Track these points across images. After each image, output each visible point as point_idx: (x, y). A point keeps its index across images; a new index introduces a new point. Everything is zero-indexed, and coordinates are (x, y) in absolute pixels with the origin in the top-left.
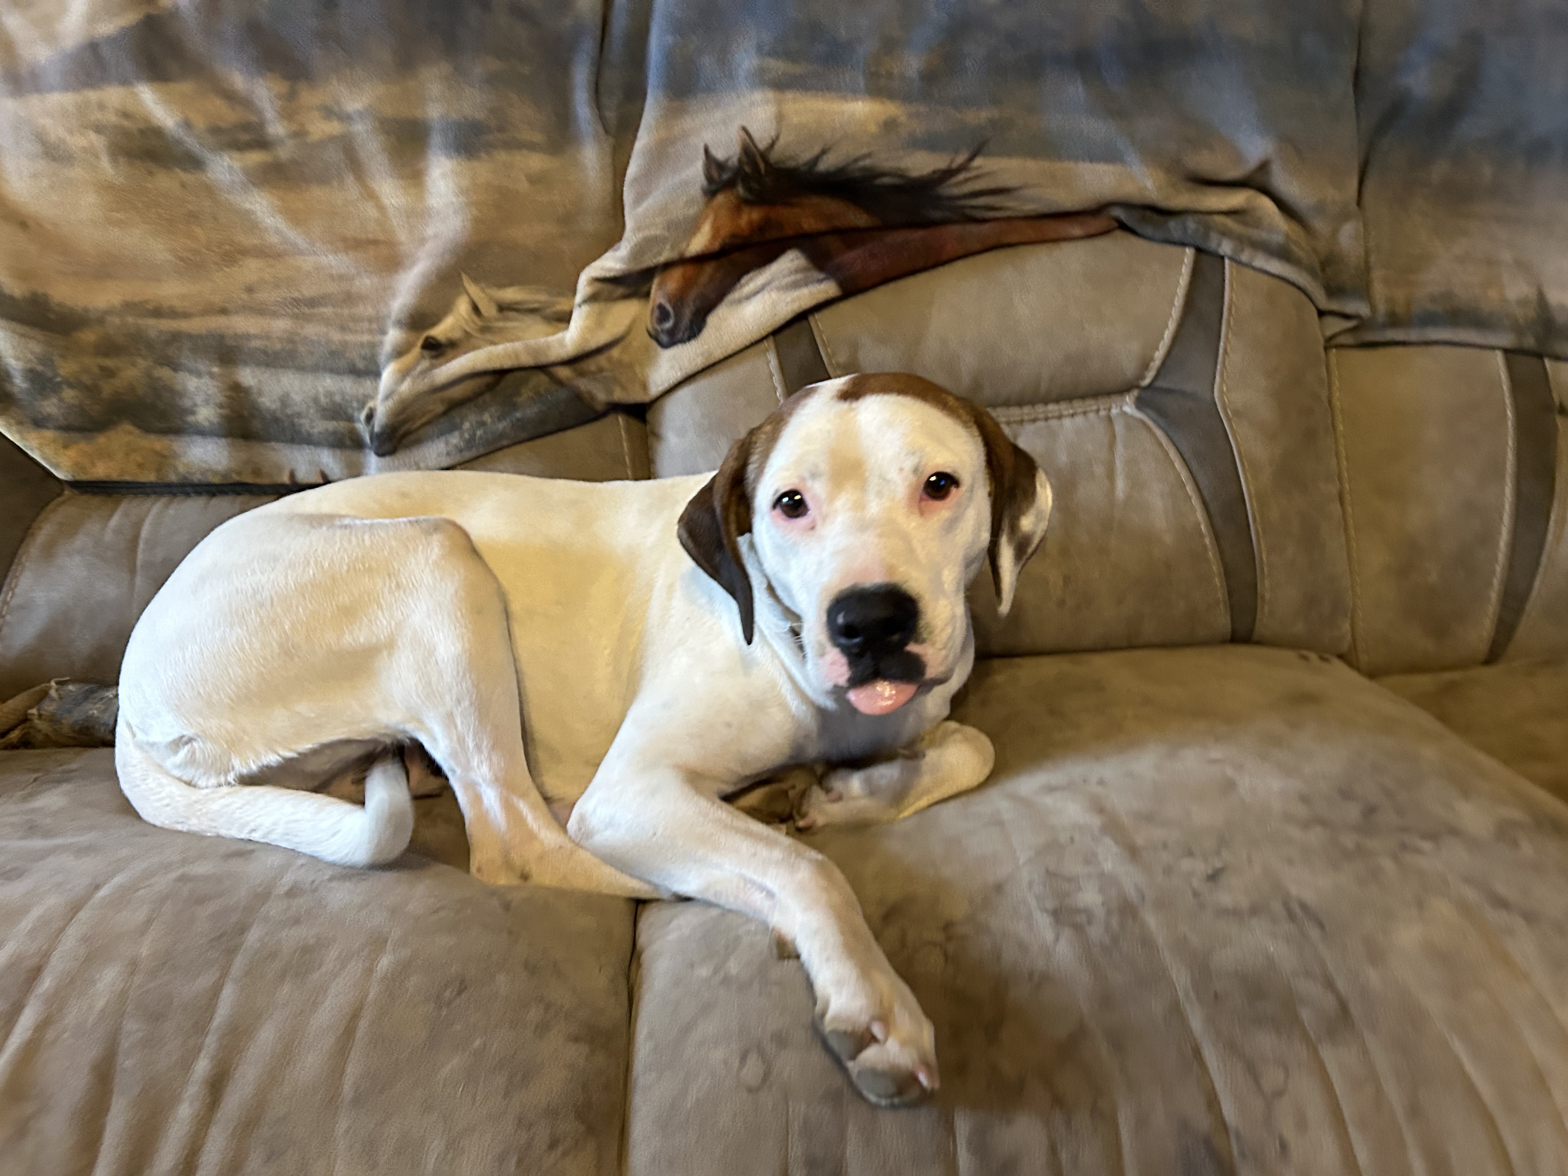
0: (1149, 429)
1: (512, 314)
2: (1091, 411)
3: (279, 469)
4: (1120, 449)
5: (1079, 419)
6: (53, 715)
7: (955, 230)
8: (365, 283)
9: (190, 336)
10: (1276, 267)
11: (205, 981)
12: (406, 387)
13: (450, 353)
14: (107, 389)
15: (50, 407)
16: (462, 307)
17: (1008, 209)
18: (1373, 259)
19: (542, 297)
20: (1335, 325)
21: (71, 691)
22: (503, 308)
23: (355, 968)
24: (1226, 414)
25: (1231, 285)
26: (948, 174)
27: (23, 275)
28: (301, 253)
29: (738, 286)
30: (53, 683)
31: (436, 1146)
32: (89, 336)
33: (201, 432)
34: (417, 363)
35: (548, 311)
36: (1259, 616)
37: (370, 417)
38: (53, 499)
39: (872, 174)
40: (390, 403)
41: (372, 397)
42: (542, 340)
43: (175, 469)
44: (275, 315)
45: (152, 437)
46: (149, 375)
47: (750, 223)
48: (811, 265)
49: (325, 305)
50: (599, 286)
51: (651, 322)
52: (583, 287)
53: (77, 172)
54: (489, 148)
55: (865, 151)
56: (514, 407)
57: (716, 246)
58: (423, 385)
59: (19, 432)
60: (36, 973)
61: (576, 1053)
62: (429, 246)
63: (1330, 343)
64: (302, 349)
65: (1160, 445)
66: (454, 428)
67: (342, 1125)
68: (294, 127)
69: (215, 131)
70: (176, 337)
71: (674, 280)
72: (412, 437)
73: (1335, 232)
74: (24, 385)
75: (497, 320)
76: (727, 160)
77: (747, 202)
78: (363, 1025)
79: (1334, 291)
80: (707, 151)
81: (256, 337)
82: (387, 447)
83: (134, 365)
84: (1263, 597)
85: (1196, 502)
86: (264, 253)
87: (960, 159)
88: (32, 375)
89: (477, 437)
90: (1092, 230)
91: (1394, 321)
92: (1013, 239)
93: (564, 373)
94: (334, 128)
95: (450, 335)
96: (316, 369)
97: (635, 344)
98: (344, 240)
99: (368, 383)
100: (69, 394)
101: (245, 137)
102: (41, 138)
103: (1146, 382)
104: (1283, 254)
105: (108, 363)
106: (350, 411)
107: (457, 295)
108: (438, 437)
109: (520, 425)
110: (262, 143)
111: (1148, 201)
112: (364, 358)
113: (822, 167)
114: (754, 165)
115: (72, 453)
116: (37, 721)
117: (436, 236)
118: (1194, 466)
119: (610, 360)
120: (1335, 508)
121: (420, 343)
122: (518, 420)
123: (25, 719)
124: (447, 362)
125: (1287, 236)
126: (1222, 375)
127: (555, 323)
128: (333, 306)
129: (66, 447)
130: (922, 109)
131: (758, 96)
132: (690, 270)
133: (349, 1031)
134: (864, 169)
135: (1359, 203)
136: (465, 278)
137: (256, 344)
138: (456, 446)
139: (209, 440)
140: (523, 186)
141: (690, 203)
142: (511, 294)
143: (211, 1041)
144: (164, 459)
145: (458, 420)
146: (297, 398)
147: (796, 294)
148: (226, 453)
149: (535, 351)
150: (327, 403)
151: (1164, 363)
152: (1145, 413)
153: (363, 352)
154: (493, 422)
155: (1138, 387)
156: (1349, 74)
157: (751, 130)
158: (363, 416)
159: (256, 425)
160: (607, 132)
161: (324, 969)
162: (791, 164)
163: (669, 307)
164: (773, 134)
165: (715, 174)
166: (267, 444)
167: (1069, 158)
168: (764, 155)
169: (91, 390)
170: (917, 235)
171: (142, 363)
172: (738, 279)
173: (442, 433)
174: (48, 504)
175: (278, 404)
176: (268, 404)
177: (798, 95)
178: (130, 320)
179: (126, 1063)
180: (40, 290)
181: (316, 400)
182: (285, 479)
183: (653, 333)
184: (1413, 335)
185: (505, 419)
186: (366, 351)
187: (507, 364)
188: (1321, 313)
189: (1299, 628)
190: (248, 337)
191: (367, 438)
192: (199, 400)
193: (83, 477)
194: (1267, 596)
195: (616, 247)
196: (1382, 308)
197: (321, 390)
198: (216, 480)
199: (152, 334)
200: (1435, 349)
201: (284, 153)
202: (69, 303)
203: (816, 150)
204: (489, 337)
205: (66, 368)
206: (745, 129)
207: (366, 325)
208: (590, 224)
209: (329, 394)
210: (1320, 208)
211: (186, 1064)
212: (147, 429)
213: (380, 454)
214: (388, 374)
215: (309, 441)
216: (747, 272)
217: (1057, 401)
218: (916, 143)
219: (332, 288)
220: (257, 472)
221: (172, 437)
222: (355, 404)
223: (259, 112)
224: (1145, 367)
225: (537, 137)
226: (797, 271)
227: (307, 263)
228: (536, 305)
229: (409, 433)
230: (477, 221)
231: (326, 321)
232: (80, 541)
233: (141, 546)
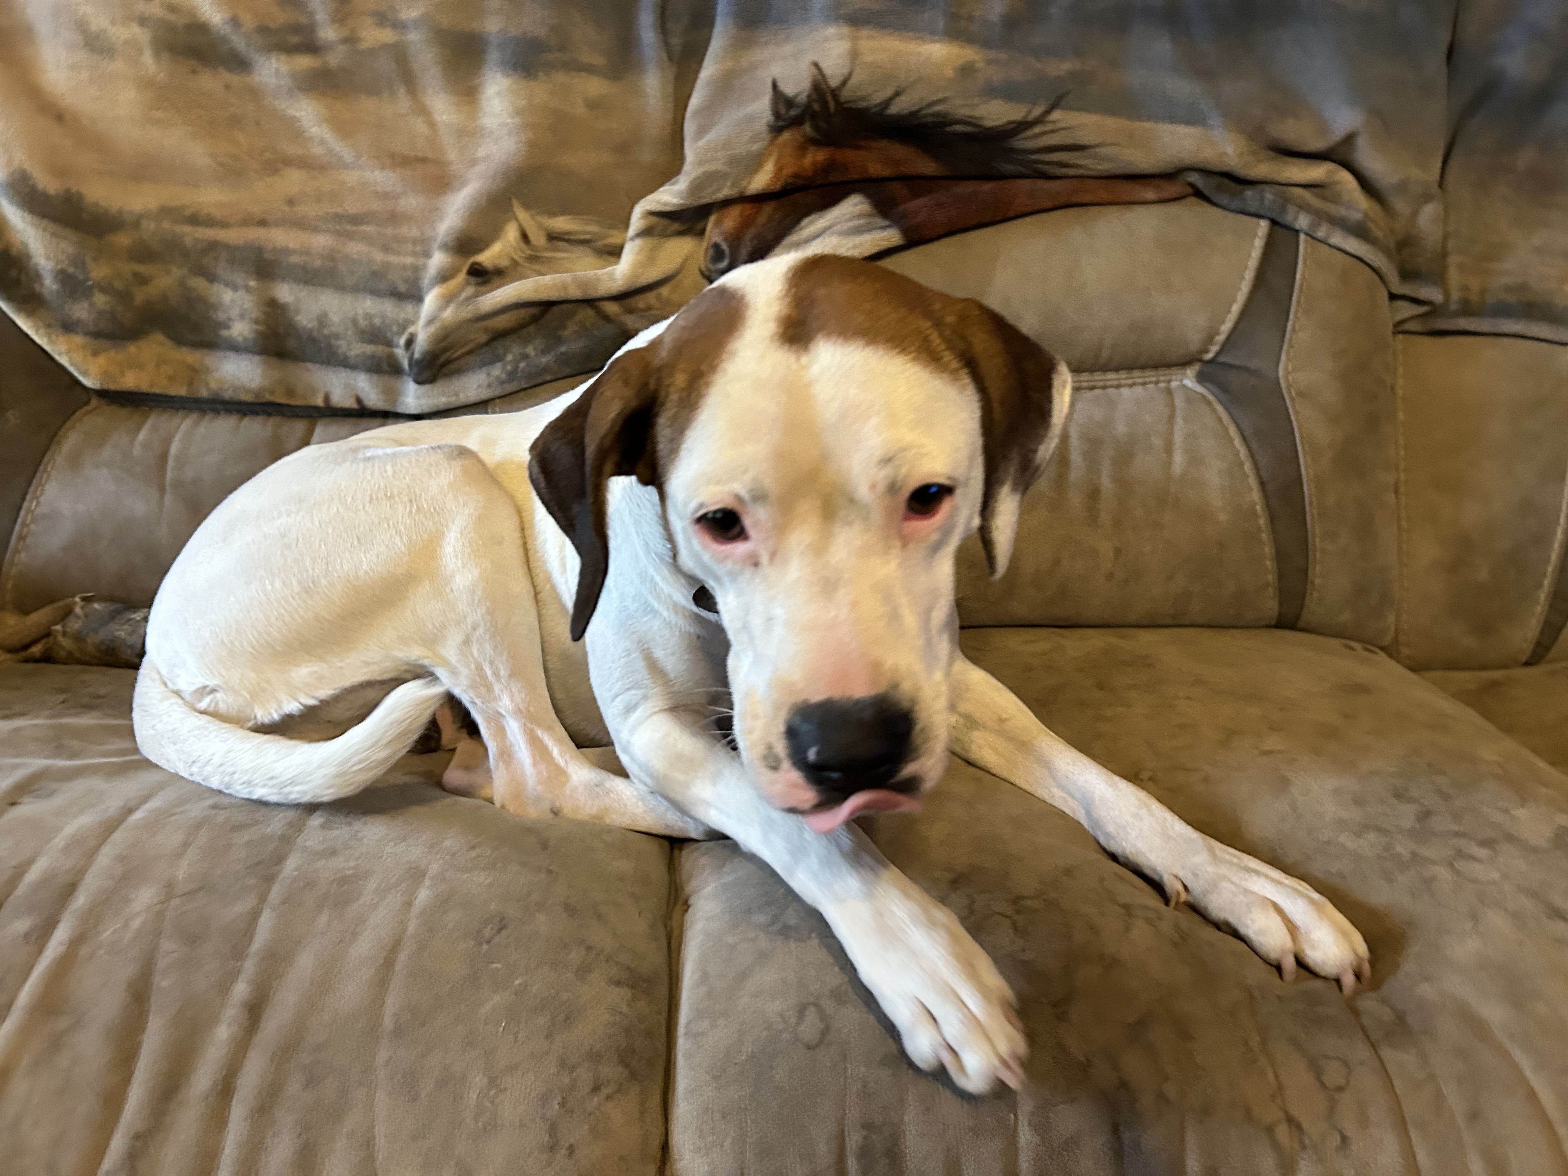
0: (1209, 403)
1: (562, 244)
2: (1151, 382)
3: (314, 391)
4: (1179, 422)
5: (1139, 390)
6: (79, 632)
7: (1025, 184)
8: (411, 203)
9: (227, 246)
10: (1353, 245)
11: (242, 907)
12: (448, 314)
13: (496, 281)
14: (140, 296)
15: (80, 311)
16: (511, 233)
17: (1081, 166)
18: (1450, 245)
19: (593, 228)
20: (1406, 310)
21: (96, 610)
22: (554, 237)
23: (394, 900)
24: (1290, 393)
25: (1305, 260)
26: (1023, 126)
27: (59, 171)
28: (346, 167)
29: (798, 227)
30: (77, 599)
31: (479, 1080)
32: (123, 240)
33: (235, 348)
34: (462, 289)
35: (600, 243)
36: (1307, 601)
37: (410, 343)
38: (81, 408)
39: (943, 122)
40: (432, 329)
41: (413, 323)
42: (591, 273)
43: (207, 384)
44: (315, 229)
45: (184, 350)
46: (182, 283)
47: (814, 163)
48: (874, 212)
49: (368, 223)
50: (654, 219)
51: (705, 261)
52: (637, 220)
53: (118, 66)
54: (550, 67)
55: (940, 96)
56: (559, 340)
57: (778, 186)
58: (467, 313)
59: (49, 336)
60: (70, 889)
61: (618, 996)
62: (480, 168)
63: (1399, 329)
64: (342, 267)
65: (1220, 420)
66: (499, 359)
67: (383, 1055)
68: (346, 33)
69: (263, 30)
70: (213, 246)
71: (731, 219)
72: (452, 367)
73: (1415, 214)
74: (55, 287)
75: (547, 249)
76: (797, 95)
77: (813, 142)
78: (403, 957)
79: (1407, 274)
80: (775, 86)
81: (294, 251)
82: (426, 375)
83: (168, 273)
84: (1313, 582)
85: (1253, 482)
86: (306, 164)
87: (1037, 111)
88: (63, 276)
89: (520, 369)
90: (1166, 195)
91: (1467, 309)
92: (1088, 198)
93: (612, 308)
94: (387, 36)
95: (496, 262)
96: (357, 289)
97: (687, 283)
98: (392, 156)
99: (409, 308)
100: (101, 300)
101: (295, 39)
102: (82, 26)
103: (1209, 356)
104: (1360, 231)
105: (142, 269)
106: (389, 335)
107: (506, 221)
108: (480, 368)
109: (565, 359)
110: (311, 47)
111: (1225, 169)
112: (406, 281)
113: (893, 110)
114: (824, 103)
115: (101, 360)
116: (60, 638)
117: (487, 157)
118: (1254, 445)
119: (659, 297)
120: (1391, 497)
121: (465, 270)
122: (562, 354)
123: (48, 634)
124: (495, 289)
125: (1366, 215)
126: (1288, 353)
127: (605, 257)
128: (377, 225)
129: (95, 354)
130: (1003, 56)
131: (832, 30)
132: (748, 209)
133: (389, 963)
134: (938, 114)
135: (1441, 185)
136: (516, 204)
137: (294, 259)
138: (497, 378)
139: (244, 356)
140: (580, 110)
141: (754, 139)
142: (561, 223)
143: (249, 966)
144: (195, 373)
145: (501, 351)
146: (335, 318)
147: (857, 240)
148: (259, 371)
149: (584, 284)
150: (366, 326)
151: (1228, 338)
152: (1205, 387)
153: (405, 274)
154: (536, 355)
155: (1200, 360)
156: (1444, 49)
157: (824, 65)
158: (402, 341)
159: (291, 344)
160: (670, 59)
161: (361, 901)
162: (863, 104)
163: (724, 246)
164: (846, 71)
165: (783, 110)
166: (300, 364)
167: (1149, 119)
168: (835, 93)
169: (124, 297)
170: (987, 186)
171: (177, 272)
172: (798, 221)
173: (483, 364)
174: (74, 412)
175: (315, 324)
176: (305, 323)
177: (874, 33)
178: (166, 225)
179: (163, 982)
180: (74, 189)
181: (354, 321)
182: (320, 402)
183: (707, 273)
184: (1485, 325)
185: (549, 353)
186: (408, 274)
187: (554, 295)
188: (1393, 297)
189: (1345, 617)
190: (287, 251)
191: (405, 364)
192: (234, 313)
193: (113, 387)
194: (1317, 581)
195: (674, 180)
196: (1455, 295)
197: (360, 312)
198: (248, 398)
199: (188, 242)
200: (1505, 340)
201: (335, 59)
202: (103, 203)
203: (889, 92)
204: (537, 267)
205: (99, 272)
206: (816, 65)
207: (410, 247)
208: (647, 155)
209: (369, 317)
210: (1402, 187)
211: (224, 987)
212: (179, 341)
213: (419, 382)
214: (431, 299)
215: (345, 363)
216: (807, 214)
217: (1116, 370)
218: (991, 92)
219: (376, 205)
220: (290, 392)
221: (205, 351)
222: (395, 329)
223: (311, 14)
224: (1210, 339)
225: (598, 60)
226: (860, 216)
227: (351, 177)
228: (588, 237)
229: (449, 362)
230: (532, 145)
231: (367, 239)
232: (107, 452)
233: (171, 463)
